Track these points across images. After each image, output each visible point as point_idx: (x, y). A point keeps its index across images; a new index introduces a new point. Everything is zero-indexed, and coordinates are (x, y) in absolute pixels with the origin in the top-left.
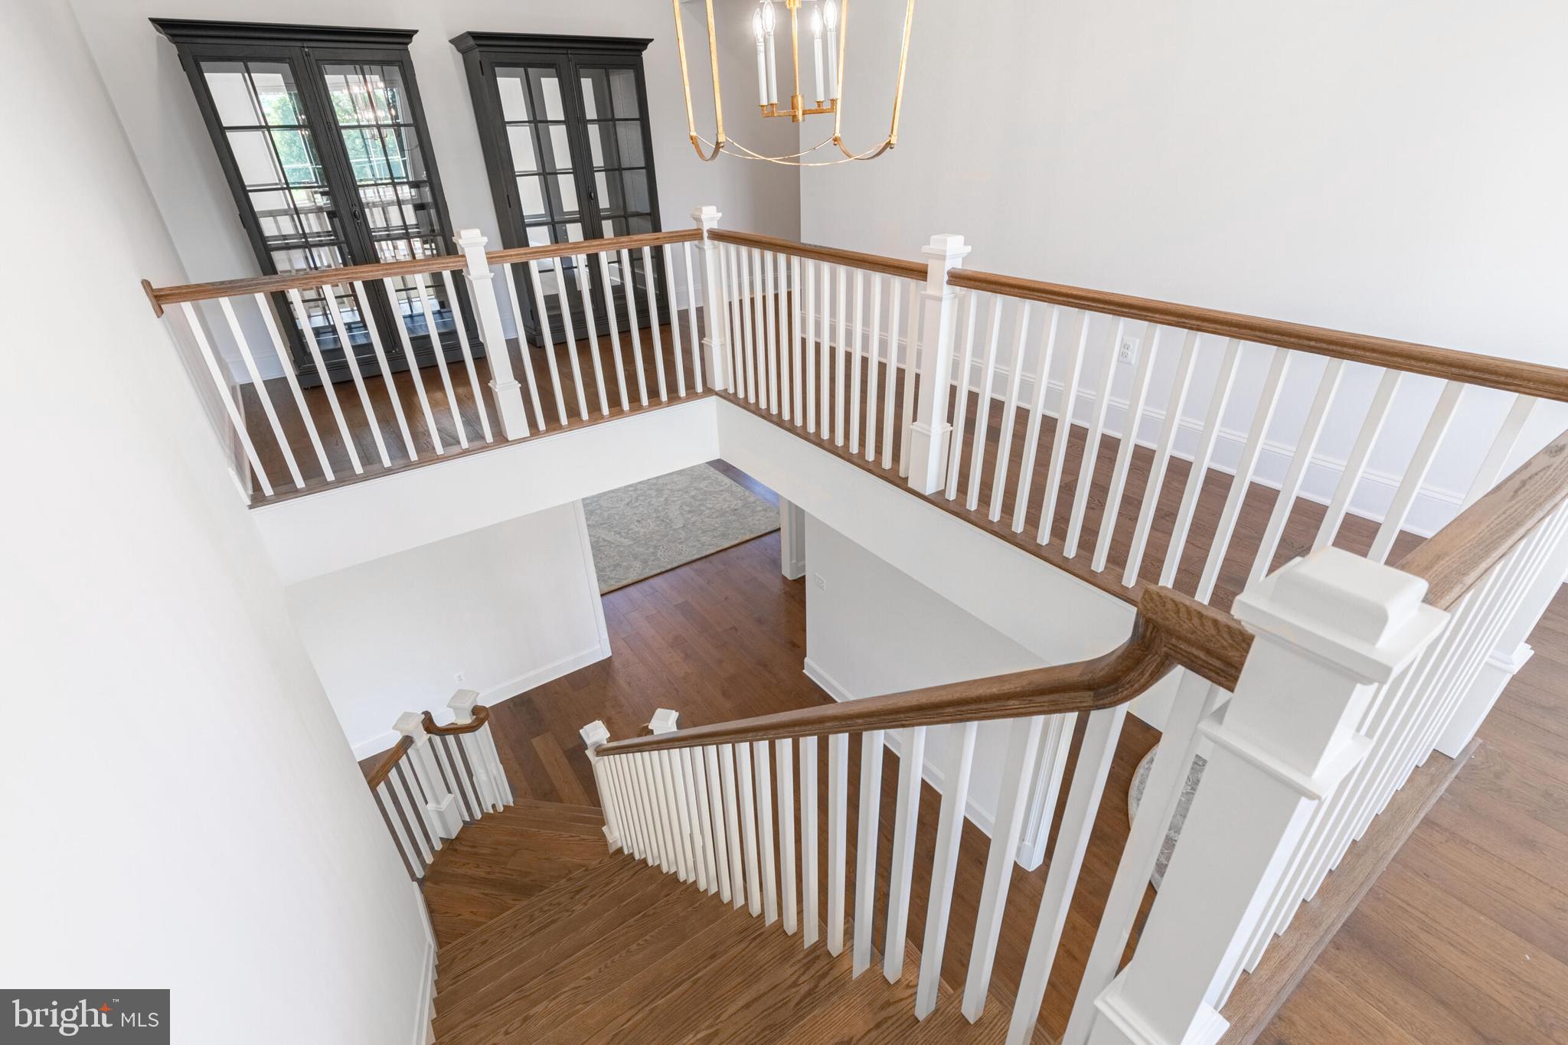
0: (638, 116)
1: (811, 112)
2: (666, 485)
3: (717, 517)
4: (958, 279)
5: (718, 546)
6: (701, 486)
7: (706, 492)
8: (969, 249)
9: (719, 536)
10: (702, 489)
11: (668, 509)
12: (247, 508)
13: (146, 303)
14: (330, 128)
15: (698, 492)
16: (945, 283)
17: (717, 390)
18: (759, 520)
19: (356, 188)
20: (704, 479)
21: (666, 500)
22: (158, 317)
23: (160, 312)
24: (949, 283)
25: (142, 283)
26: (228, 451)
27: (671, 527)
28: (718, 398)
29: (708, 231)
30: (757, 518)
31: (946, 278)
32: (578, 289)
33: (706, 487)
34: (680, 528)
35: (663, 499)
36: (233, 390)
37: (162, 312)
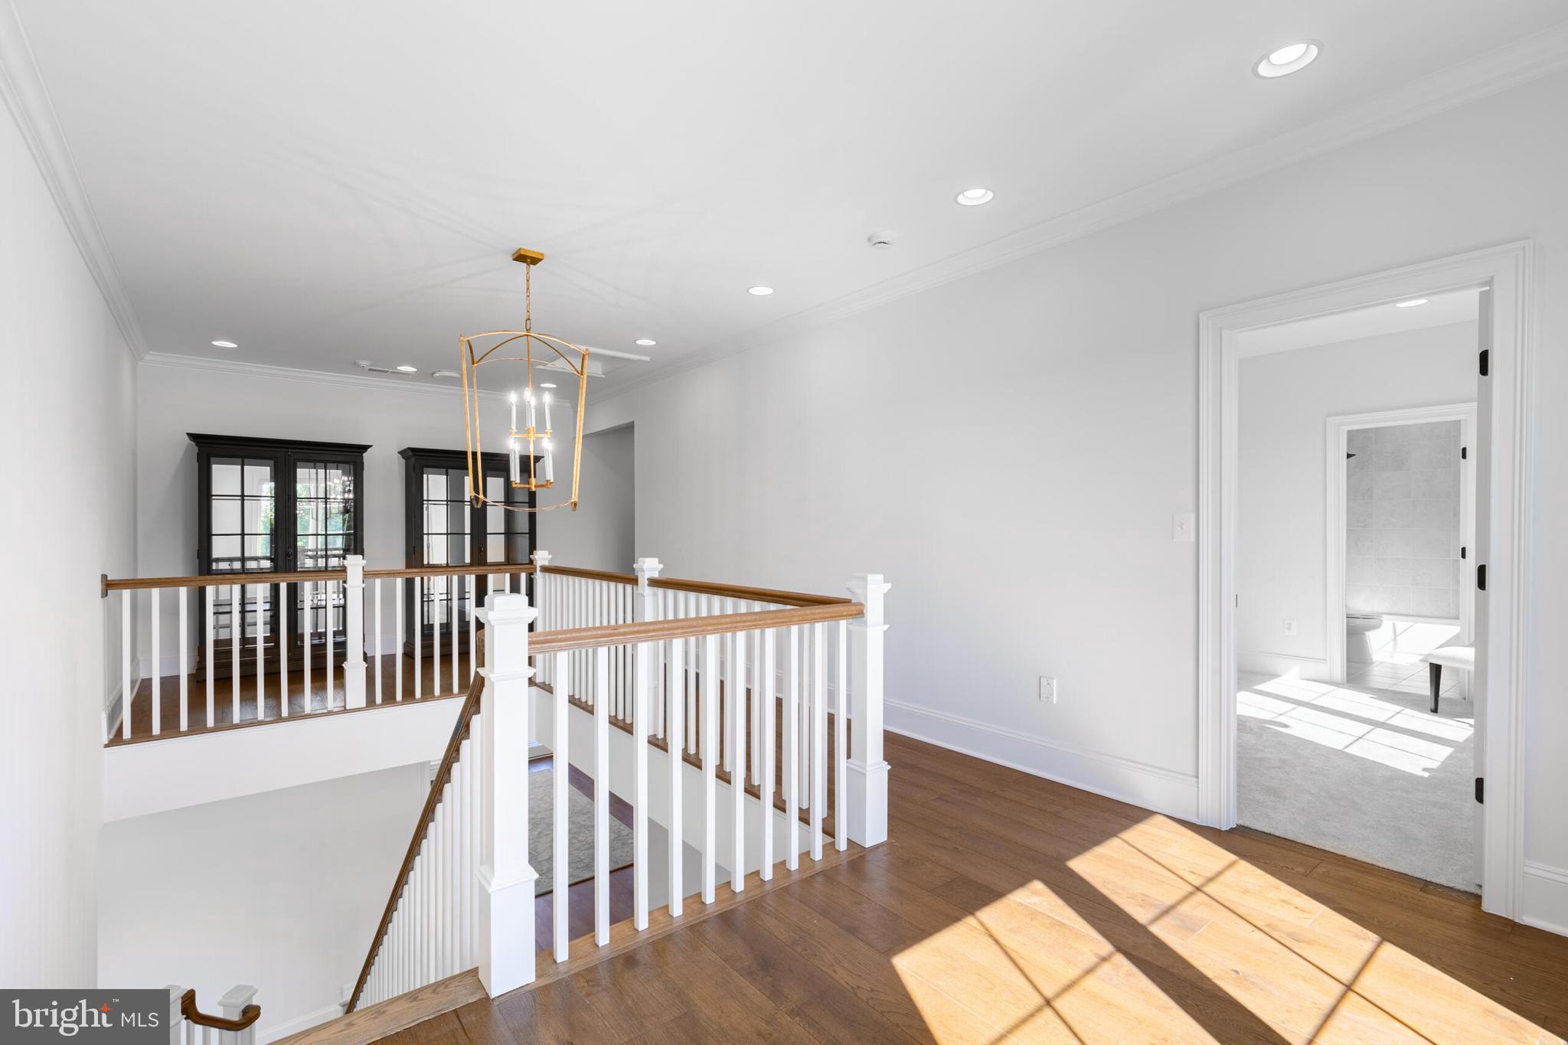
0: (527, 501)
1: (542, 486)
2: (544, 819)
3: (585, 850)
4: (654, 583)
5: (579, 878)
6: (579, 820)
7: (582, 825)
8: (662, 566)
9: (583, 867)
10: (579, 823)
11: (538, 842)
12: (103, 746)
13: (98, 586)
14: (289, 499)
15: (574, 826)
16: (646, 586)
17: (537, 682)
18: (627, 852)
19: (295, 536)
20: (584, 814)
21: (540, 833)
22: (102, 597)
23: (105, 594)
24: (649, 585)
25: (102, 575)
26: (108, 704)
27: (536, 859)
28: (538, 688)
29: (540, 567)
30: (626, 850)
31: (647, 582)
32: (467, 620)
33: (584, 821)
34: (544, 861)
35: (536, 833)
36: (133, 683)
37: (107, 595)
